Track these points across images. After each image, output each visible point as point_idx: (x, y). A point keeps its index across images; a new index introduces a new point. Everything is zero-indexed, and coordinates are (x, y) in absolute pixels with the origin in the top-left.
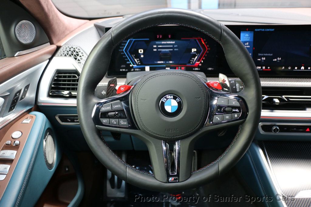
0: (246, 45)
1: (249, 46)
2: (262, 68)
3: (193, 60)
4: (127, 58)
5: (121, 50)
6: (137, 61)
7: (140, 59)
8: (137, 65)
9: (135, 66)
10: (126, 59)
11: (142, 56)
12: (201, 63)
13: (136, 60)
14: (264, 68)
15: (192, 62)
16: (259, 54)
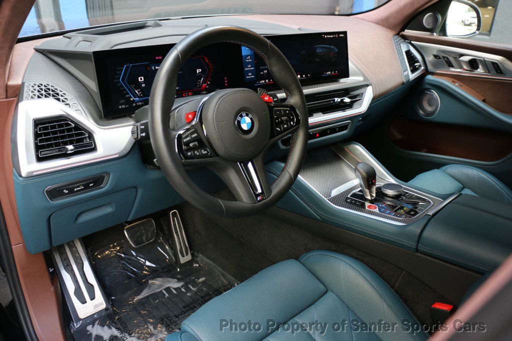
0: (248, 59)
1: (250, 60)
2: (265, 82)
3: (200, 82)
4: (125, 90)
5: (117, 81)
6: (139, 92)
7: (141, 90)
8: (139, 97)
9: (137, 99)
10: (125, 92)
11: (143, 85)
12: (208, 84)
13: (136, 91)
14: (267, 81)
15: (199, 85)
16: (261, 68)
